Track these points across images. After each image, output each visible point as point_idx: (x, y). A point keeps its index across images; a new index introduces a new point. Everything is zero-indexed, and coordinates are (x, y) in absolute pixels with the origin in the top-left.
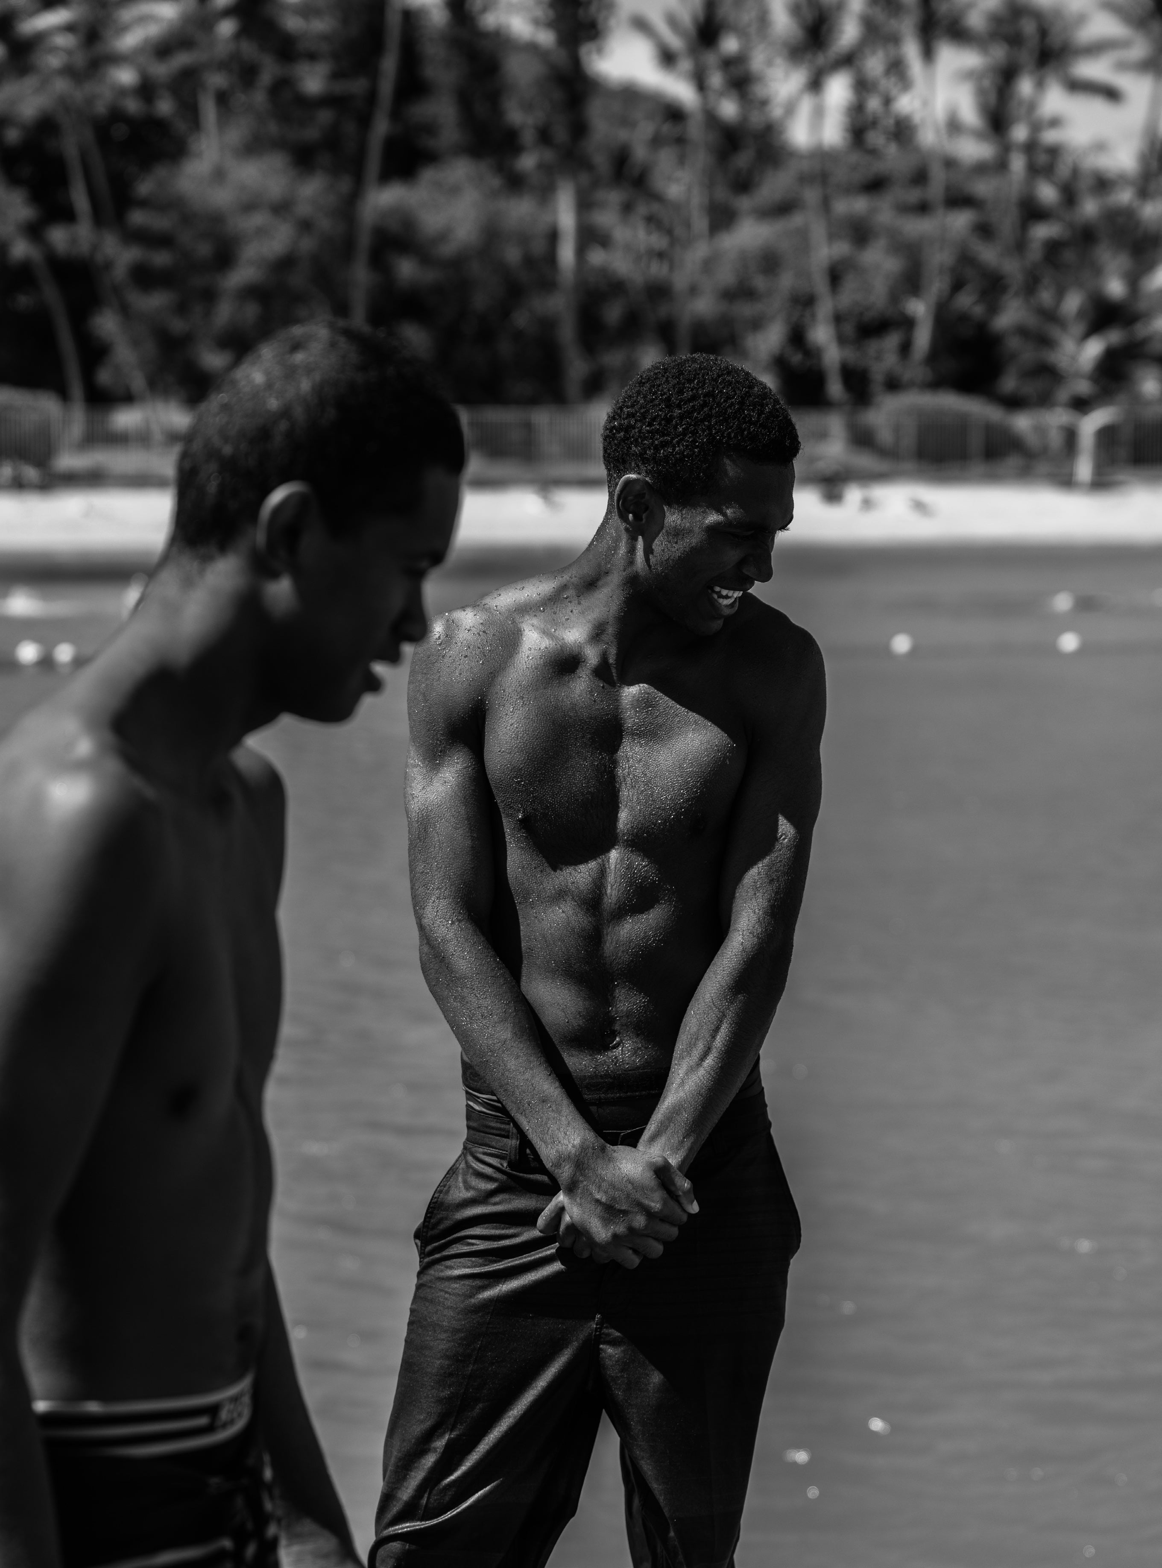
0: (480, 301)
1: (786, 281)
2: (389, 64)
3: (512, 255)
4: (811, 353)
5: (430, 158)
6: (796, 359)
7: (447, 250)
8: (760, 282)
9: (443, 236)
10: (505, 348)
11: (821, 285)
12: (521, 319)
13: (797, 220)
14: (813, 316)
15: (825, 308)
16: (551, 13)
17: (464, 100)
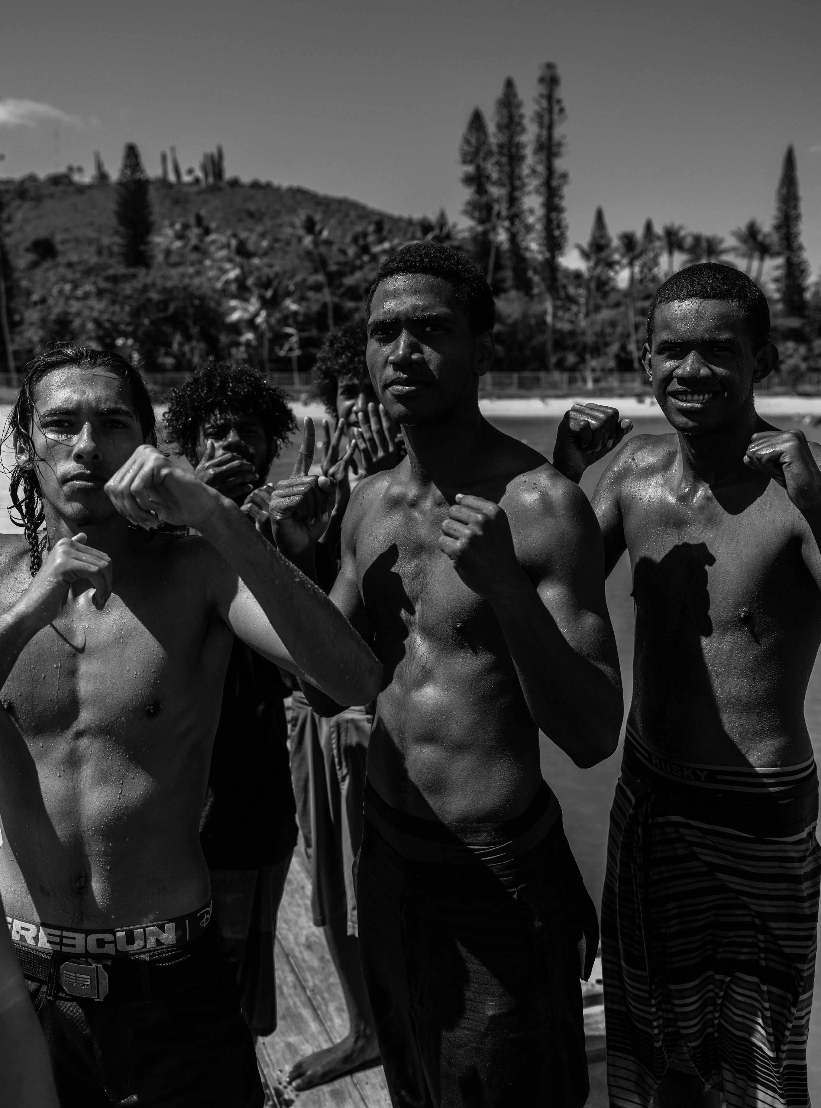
0: (520, 337)
1: (619, 330)
2: (492, 260)
3: (533, 322)
4: (629, 353)
5: (505, 291)
6: (623, 355)
7: (510, 321)
8: (608, 330)
9: (509, 316)
10: (528, 352)
11: (632, 330)
12: (534, 342)
13: (622, 309)
14: (629, 341)
15: (633, 338)
16: (545, 242)
17: (515, 270)
